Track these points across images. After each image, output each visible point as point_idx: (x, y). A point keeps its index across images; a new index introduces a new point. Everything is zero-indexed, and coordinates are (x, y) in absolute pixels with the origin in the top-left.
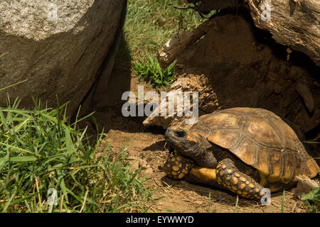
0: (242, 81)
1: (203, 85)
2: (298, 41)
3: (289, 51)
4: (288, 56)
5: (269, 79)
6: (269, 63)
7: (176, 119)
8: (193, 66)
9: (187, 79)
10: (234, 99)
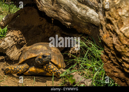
0: (35, 33)
1: (19, 35)
2: (56, 15)
3: (52, 19)
4: (52, 21)
5: (45, 32)
6: (45, 25)
7: (9, 49)
9: (12, 32)
10: (32, 40)
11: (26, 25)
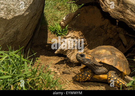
0: (96, 34)
1: (80, 36)
2: (121, 17)
3: (117, 21)
4: (117, 23)
5: (108, 32)
6: (107, 25)
7: (69, 51)
8: (75, 28)
9: (73, 33)
10: (94, 42)
11: (87, 25)
